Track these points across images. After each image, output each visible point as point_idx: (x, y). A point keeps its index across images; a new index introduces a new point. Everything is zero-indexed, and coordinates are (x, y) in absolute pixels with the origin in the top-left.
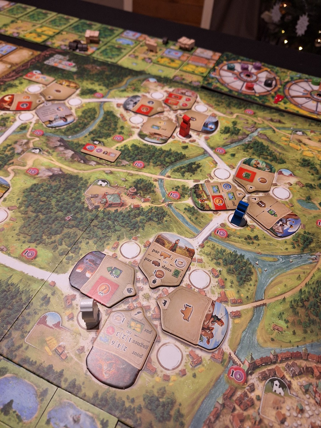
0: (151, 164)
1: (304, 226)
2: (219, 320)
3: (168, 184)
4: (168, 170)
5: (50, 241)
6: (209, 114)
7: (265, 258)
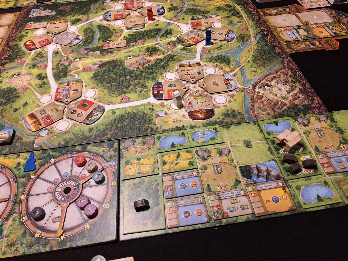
0: (147, 39)
1: (237, 33)
2: (230, 79)
3: (163, 44)
4: (157, 38)
5: (129, 90)
6: (155, 5)
7: (230, 51)
